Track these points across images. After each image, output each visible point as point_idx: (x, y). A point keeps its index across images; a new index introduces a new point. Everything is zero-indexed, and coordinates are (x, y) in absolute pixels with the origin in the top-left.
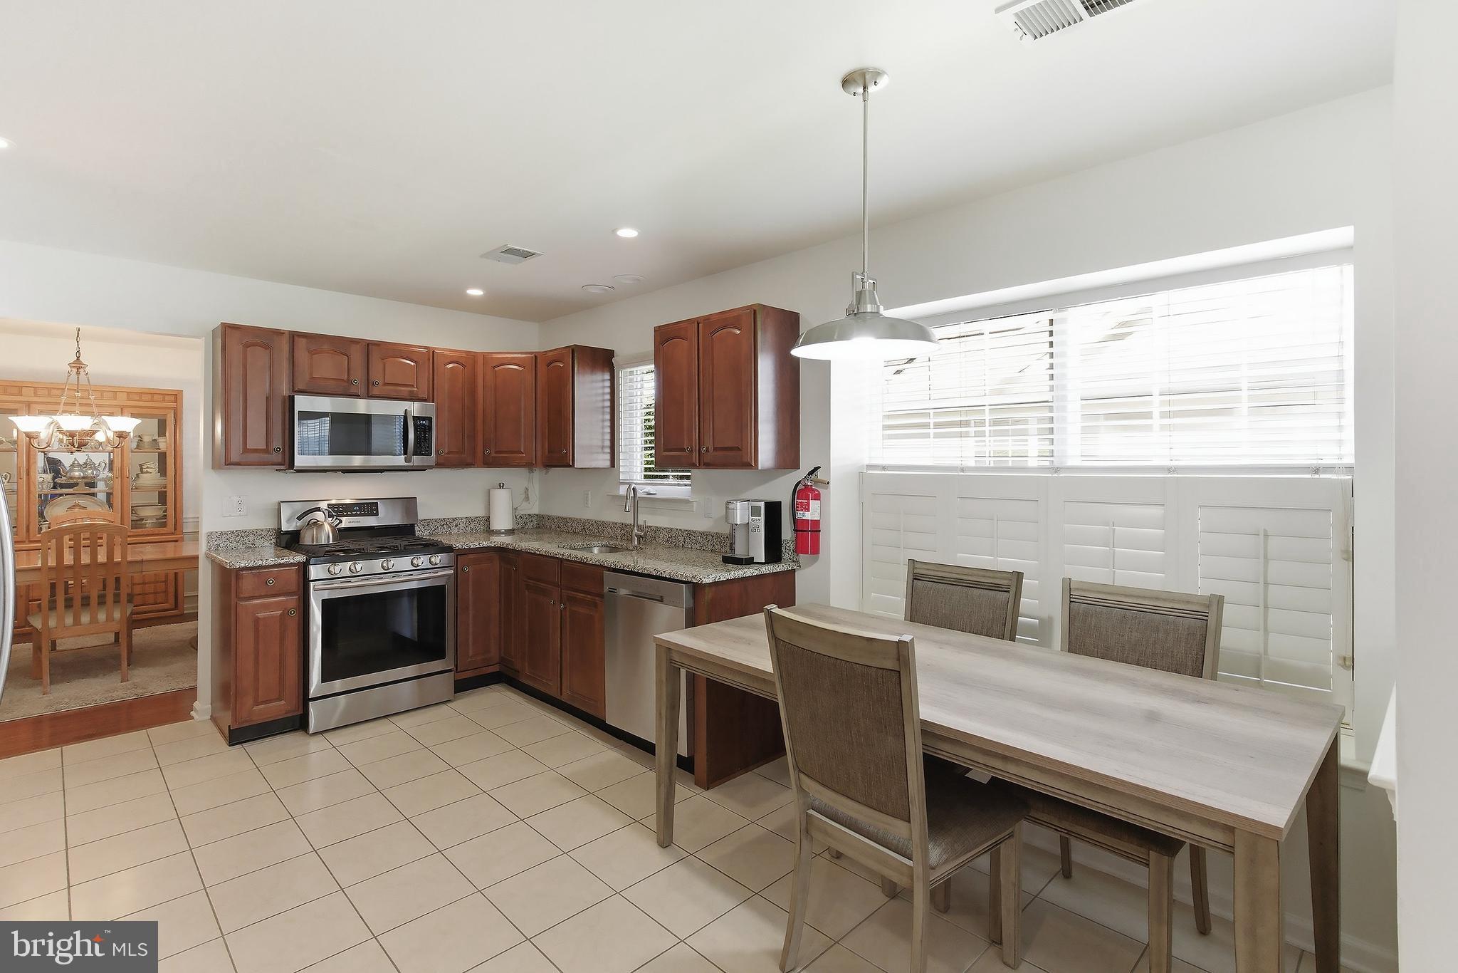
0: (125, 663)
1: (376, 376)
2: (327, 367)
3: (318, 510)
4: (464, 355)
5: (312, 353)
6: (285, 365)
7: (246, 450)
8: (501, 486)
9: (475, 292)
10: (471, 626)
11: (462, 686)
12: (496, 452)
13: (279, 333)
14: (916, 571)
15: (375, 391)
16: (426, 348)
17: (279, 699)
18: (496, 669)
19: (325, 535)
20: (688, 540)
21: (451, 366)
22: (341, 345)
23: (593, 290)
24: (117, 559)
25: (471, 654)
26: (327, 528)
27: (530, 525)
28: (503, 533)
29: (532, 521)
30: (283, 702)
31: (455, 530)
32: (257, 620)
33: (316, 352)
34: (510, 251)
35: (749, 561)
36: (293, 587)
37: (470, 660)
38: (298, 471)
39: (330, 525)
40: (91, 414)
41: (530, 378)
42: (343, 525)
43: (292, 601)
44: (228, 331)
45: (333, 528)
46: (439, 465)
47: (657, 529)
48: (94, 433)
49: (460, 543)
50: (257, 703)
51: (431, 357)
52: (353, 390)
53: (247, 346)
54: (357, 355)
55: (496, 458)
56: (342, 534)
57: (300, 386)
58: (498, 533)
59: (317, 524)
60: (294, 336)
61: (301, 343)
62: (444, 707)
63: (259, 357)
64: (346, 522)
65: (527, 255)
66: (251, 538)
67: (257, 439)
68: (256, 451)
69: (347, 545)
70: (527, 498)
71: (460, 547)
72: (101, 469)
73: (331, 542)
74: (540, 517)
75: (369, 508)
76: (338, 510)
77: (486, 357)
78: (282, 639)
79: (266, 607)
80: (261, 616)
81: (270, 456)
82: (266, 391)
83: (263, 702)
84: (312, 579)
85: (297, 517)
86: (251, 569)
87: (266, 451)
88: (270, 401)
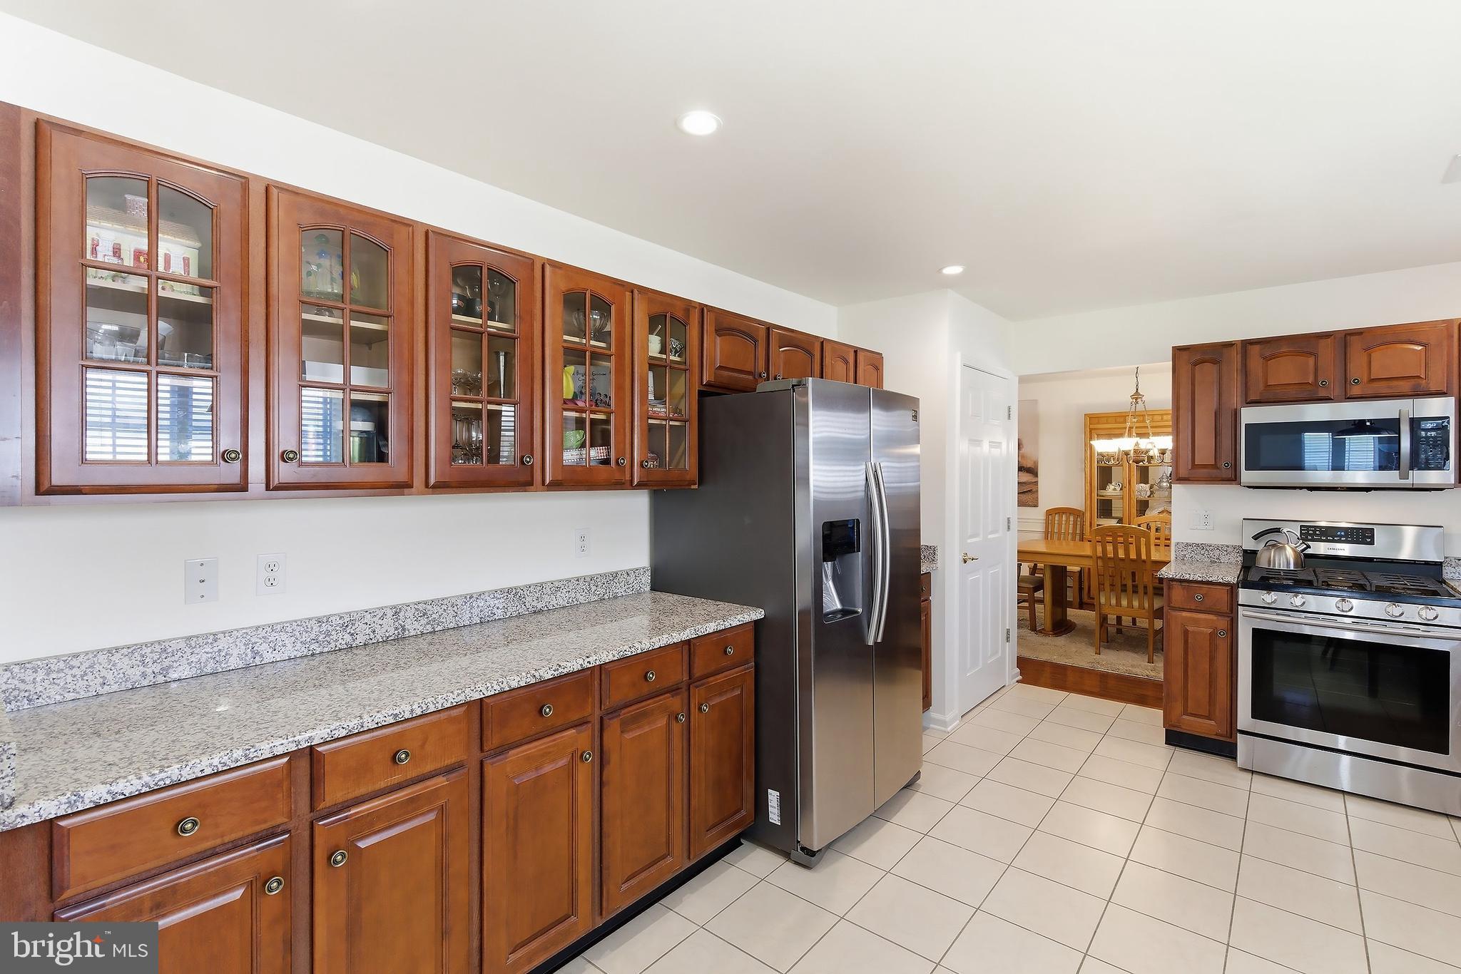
0: (1151, 648)
1: (1357, 371)
2: (1287, 371)
3: (1280, 531)
5: (1267, 359)
6: (1236, 374)
7: (1194, 466)
13: (1229, 345)
15: (1356, 391)
17: (1209, 718)
19: (1286, 558)
22: (1304, 345)
26: (1290, 550)
30: (1213, 723)
32: (1187, 633)
33: (1273, 357)
36: (1224, 608)
39: (1295, 548)
42: (1309, 551)
43: (1221, 621)
44: (1179, 352)
45: (1298, 553)
50: (1186, 713)
52: (1322, 394)
53: (1195, 364)
54: (1329, 350)
56: (1307, 559)
57: (1252, 397)
59: (1279, 547)
60: (1248, 343)
61: (1256, 350)
63: (1207, 373)
64: (1321, 548)
66: (1217, 552)
67: (1205, 454)
68: (1205, 466)
69: (1305, 574)
73: (1292, 568)
75: (1362, 535)
76: (1311, 533)
78: (1212, 659)
79: (1196, 622)
80: (1190, 629)
81: (1215, 471)
82: (1214, 406)
83: (1192, 715)
84: (1240, 603)
85: (1256, 537)
86: (1181, 581)
87: (1215, 466)
88: (1217, 415)
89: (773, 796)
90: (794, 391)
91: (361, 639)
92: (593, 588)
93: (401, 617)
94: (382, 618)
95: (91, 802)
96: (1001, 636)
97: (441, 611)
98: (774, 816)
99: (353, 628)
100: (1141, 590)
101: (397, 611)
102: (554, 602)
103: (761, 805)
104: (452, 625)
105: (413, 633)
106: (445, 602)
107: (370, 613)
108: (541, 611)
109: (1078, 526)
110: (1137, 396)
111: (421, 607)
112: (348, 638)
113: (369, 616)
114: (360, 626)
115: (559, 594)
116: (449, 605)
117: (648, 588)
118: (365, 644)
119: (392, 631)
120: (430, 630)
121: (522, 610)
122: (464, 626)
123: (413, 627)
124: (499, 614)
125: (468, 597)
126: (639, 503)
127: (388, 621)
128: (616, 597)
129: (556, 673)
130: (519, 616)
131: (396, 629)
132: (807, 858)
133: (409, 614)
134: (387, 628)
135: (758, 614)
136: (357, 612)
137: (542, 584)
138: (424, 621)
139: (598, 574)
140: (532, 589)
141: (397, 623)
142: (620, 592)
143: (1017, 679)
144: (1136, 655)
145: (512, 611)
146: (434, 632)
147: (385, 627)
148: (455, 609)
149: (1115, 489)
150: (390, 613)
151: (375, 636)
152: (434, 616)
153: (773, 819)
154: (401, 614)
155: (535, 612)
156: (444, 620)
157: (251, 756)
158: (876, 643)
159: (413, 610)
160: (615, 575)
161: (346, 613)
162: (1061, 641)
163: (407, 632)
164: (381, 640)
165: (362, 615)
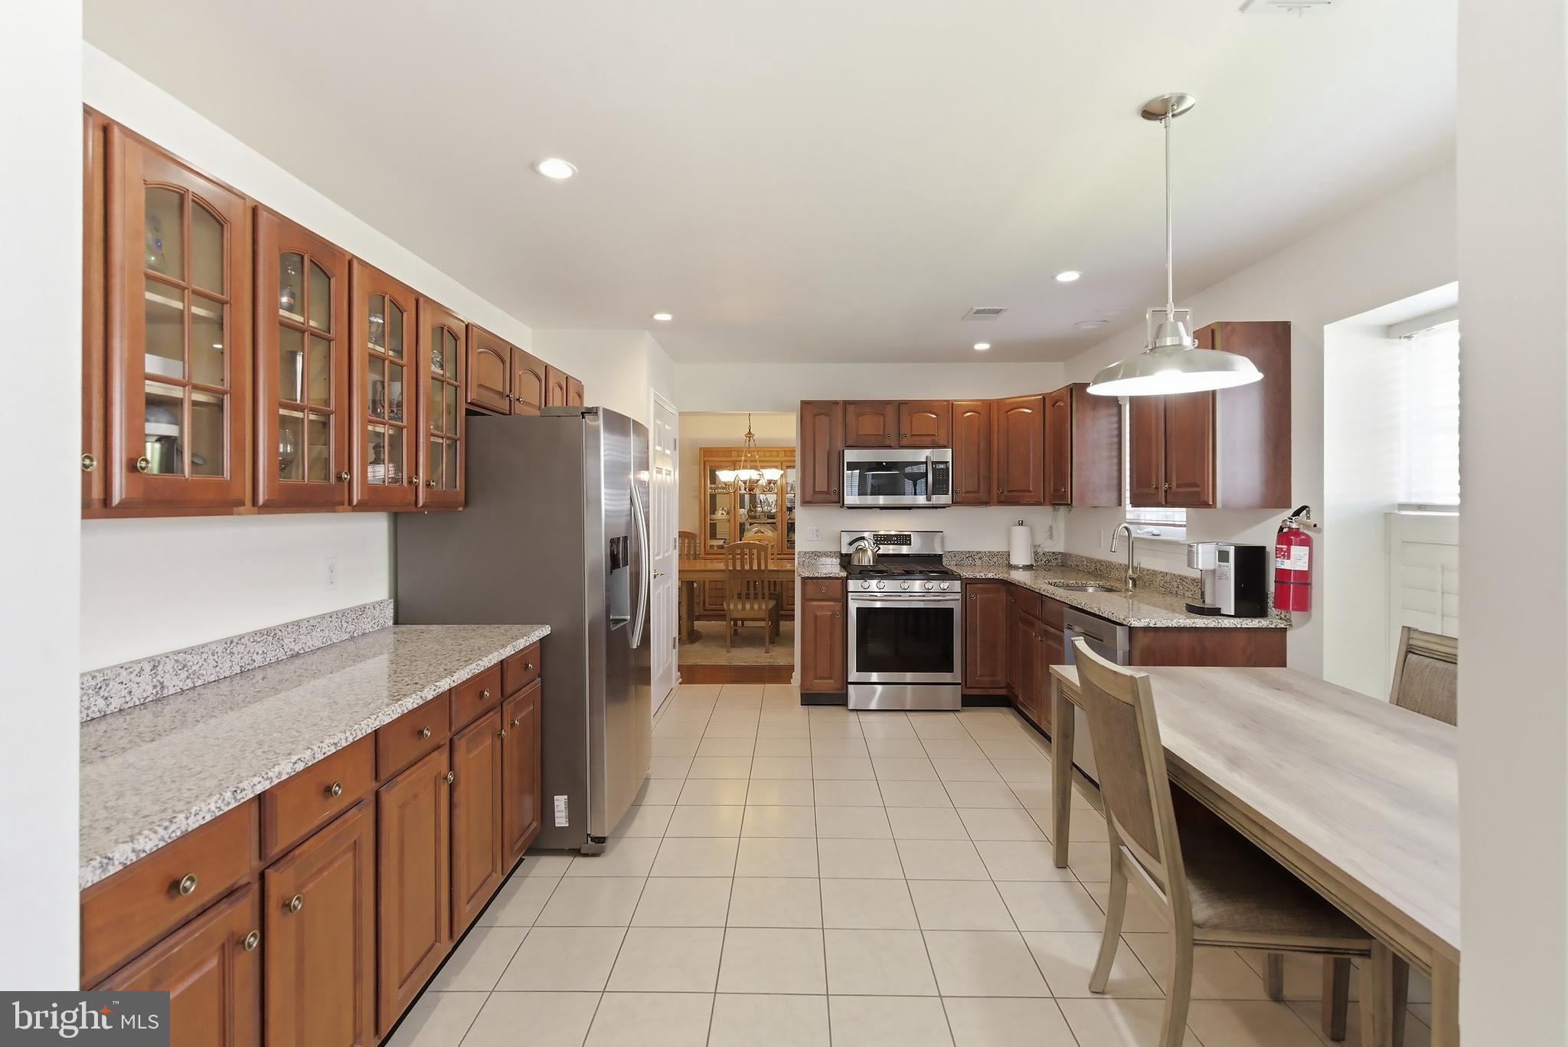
1: (905, 429)
2: (869, 426)
3: (863, 538)
4: (979, 403)
5: (858, 415)
6: (840, 426)
7: (815, 492)
8: (1021, 524)
9: (982, 347)
10: (978, 649)
11: (969, 701)
12: (1009, 491)
13: (836, 403)
14: (1411, 642)
15: (904, 442)
16: (946, 401)
17: (830, 678)
18: (1002, 692)
19: (867, 559)
20: (1181, 587)
21: (969, 414)
22: (878, 407)
23: (1085, 327)
24: (763, 568)
25: (978, 675)
26: (870, 552)
27: (1054, 563)
28: (1020, 568)
29: (1056, 559)
30: (832, 681)
31: (978, 562)
32: (816, 617)
33: (861, 415)
34: (978, 312)
35: (1216, 612)
36: (839, 596)
37: (977, 678)
38: (849, 508)
39: (872, 550)
40: (756, 468)
41: (1039, 419)
42: (880, 552)
43: (838, 606)
44: (805, 405)
45: (874, 554)
46: (955, 503)
47: (1155, 573)
48: (758, 480)
49: (967, 573)
50: (816, 678)
51: (949, 408)
52: (887, 443)
53: (816, 416)
54: (890, 413)
55: (1009, 499)
56: (880, 558)
57: (850, 443)
58: (1016, 568)
59: (863, 550)
60: (846, 403)
61: (850, 408)
62: (952, 714)
63: (823, 420)
64: (885, 549)
65: (997, 312)
67: (822, 485)
68: (821, 492)
69: (881, 567)
70: (1051, 536)
71: (967, 576)
72: (773, 505)
73: (871, 564)
74: (1064, 555)
75: (904, 539)
76: (880, 540)
77: (999, 402)
79: (821, 608)
80: (818, 614)
81: (828, 496)
82: (827, 448)
83: (821, 678)
84: (850, 590)
85: (851, 544)
86: (812, 578)
87: (828, 492)
88: (829, 454)
89: (560, 802)
90: (583, 417)
91: (116, 704)
92: (345, 625)
93: (160, 672)
94: (139, 675)
95: (120, 863)
96: (671, 644)
97: (201, 662)
98: (561, 819)
99: (108, 689)
100: (760, 596)
101: (155, 663)
102: (309, 644)
103: (546, 811)
104: (212, 678)
105: (172, 691)
106: (206, 649)
107: (126, 669)
108: (298, 655)
109: (692, 548)
110: (750, 434)
111: (181, 657)
112: (101, 703)
113: (124, 673)
114: (115, 686)
115: (314, 633)
116: (210, 653)
117: (391, 623)
118: (120, 710)
119: (150, 690)
120: (192, 685)
121: (281, 655)
122: (225, 678)
123: (173, 684)
124: (259, 660)
125: (229, 642)
126: (376, 528)
127: (146, 677)
128: (364, 634)
129: (435, 693)
130: (278, 662)
131: (155, 687)
132: (597, 846)
133: (168, 667)
134: (144, 688)
135: (545, 631)
136: (111, 668)
137: (298, 621)
138: (184, 674)
139: (348, 609)
140: (289, 629)
141: (155, 680)
142: (368, 628)
143: (679, 682)
144: (755, 650)
145: (271, 657)
146: (194, 688)
147: (143, 686)
148: (216, 657)
149: (722, 514)
150: (147, 667)
151: (132, 698)
152: (194, 668)
153: (560, 823)
154: (160, 668)
155: (292, 656)
156: (204, 672)
157: (239, 797)
158: (638, 646)
159: (173, 662)
160: (363, 609)
161: (99, 671)
162: (696, 646)
163: (166, 689)
164: (138, 703)
165: (117, 672)
